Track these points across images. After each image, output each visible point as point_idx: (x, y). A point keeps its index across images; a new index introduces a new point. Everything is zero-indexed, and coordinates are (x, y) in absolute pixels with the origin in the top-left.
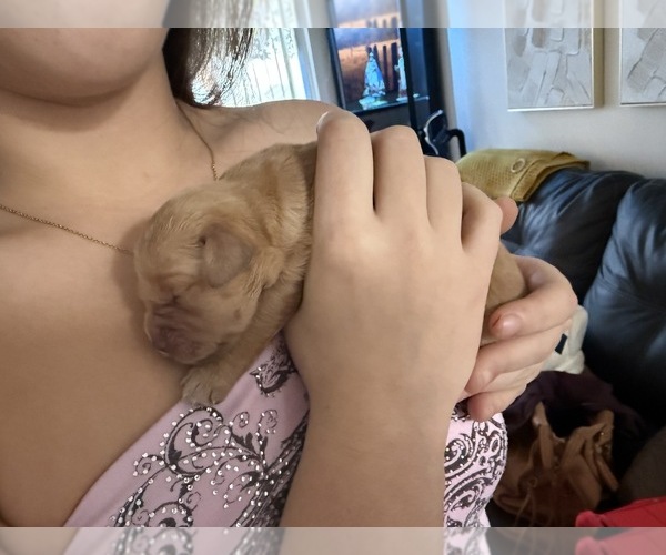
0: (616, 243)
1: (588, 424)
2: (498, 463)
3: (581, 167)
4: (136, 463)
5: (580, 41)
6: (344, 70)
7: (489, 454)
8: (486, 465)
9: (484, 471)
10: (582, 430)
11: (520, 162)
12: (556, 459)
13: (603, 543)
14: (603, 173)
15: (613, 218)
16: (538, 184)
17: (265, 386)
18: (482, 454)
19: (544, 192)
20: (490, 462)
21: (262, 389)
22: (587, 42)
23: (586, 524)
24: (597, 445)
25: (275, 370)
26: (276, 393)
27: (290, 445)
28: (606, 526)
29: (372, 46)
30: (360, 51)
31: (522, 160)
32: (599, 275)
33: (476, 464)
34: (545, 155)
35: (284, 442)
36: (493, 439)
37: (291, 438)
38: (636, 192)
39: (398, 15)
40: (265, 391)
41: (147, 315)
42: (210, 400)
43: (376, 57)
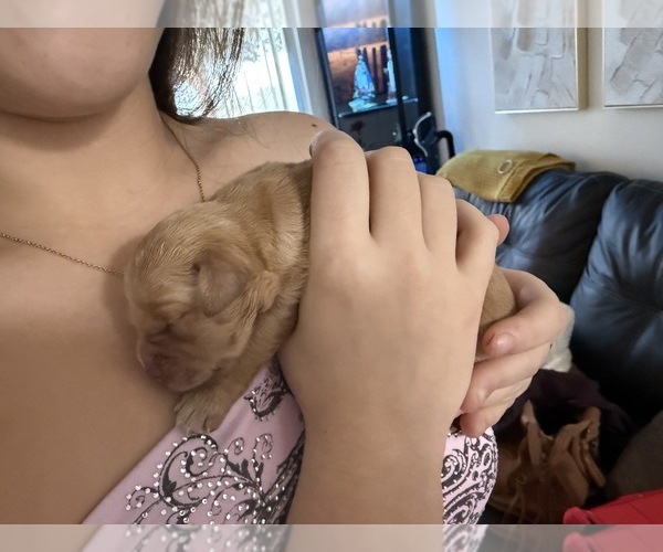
0: (601, 243)
1: (575, 421)
2: (490, 477)
3: (567, 168)
4: (129, 497)
5: (564, 45)
6: (333, 72)
7: (481, 469)
8: (479, 480)
9: (477, 486)
10: (569, 427)
11: (508, 164)
12: (544, 456)
13: (590, 539)
14: (588, 174)
15: (598, 219)
16: (525, 185)
17: (259, 410)
18: (475, 469)
19: (531, 193)
20: (482, 476)
21: (256, 413)
22: (571, 46)
23: (574, 521)
24: (584, 442)
25: (269, 392)
26: (270, 416)
27: (285, 470)
28: (593, 523)
29: (361, 49)
30: (350, 53)
31: (510, 161)
32: (585, 274)
33: (470, 479)
34: (531, 157)
35: (279, 467)
36: (485, 453)
37: (287, 461)
38: (620, 193)
39: (387, 18)
40: (260, 415)
41: (140, 342)
42: (204, 427)
43: (366, 59)
